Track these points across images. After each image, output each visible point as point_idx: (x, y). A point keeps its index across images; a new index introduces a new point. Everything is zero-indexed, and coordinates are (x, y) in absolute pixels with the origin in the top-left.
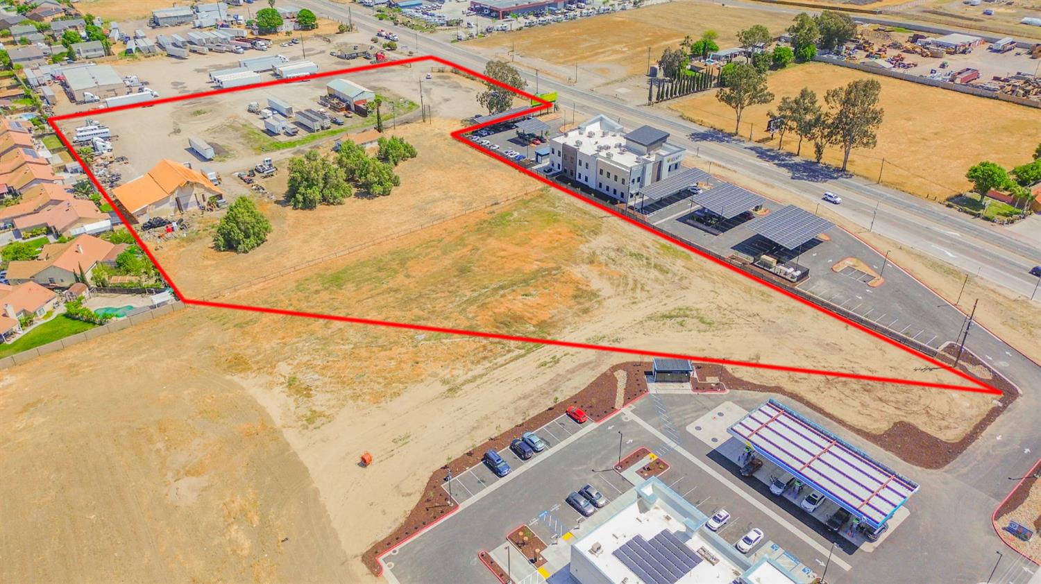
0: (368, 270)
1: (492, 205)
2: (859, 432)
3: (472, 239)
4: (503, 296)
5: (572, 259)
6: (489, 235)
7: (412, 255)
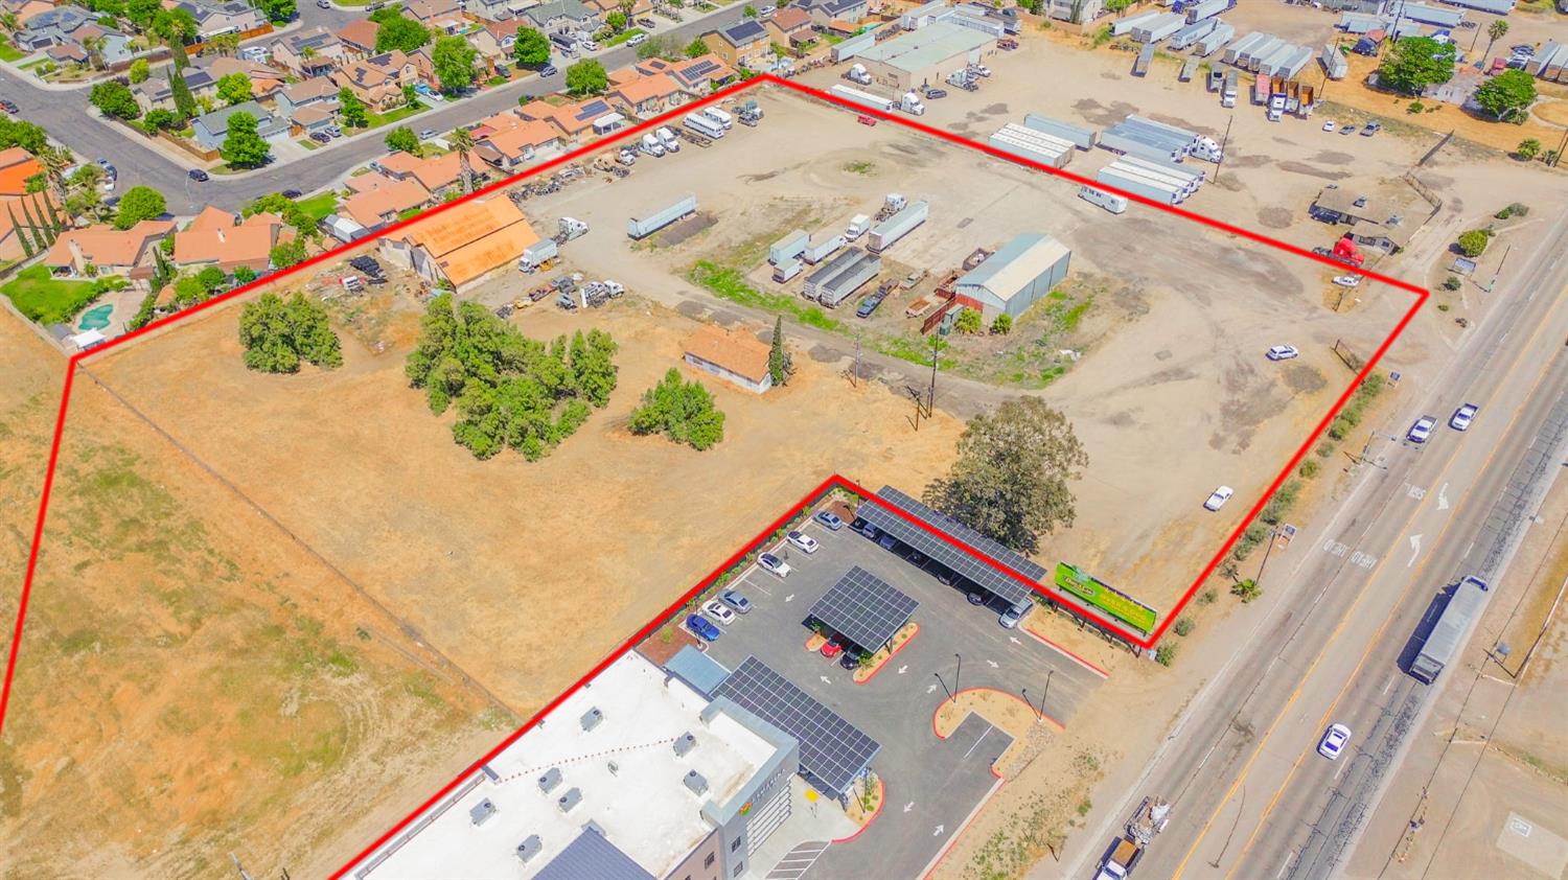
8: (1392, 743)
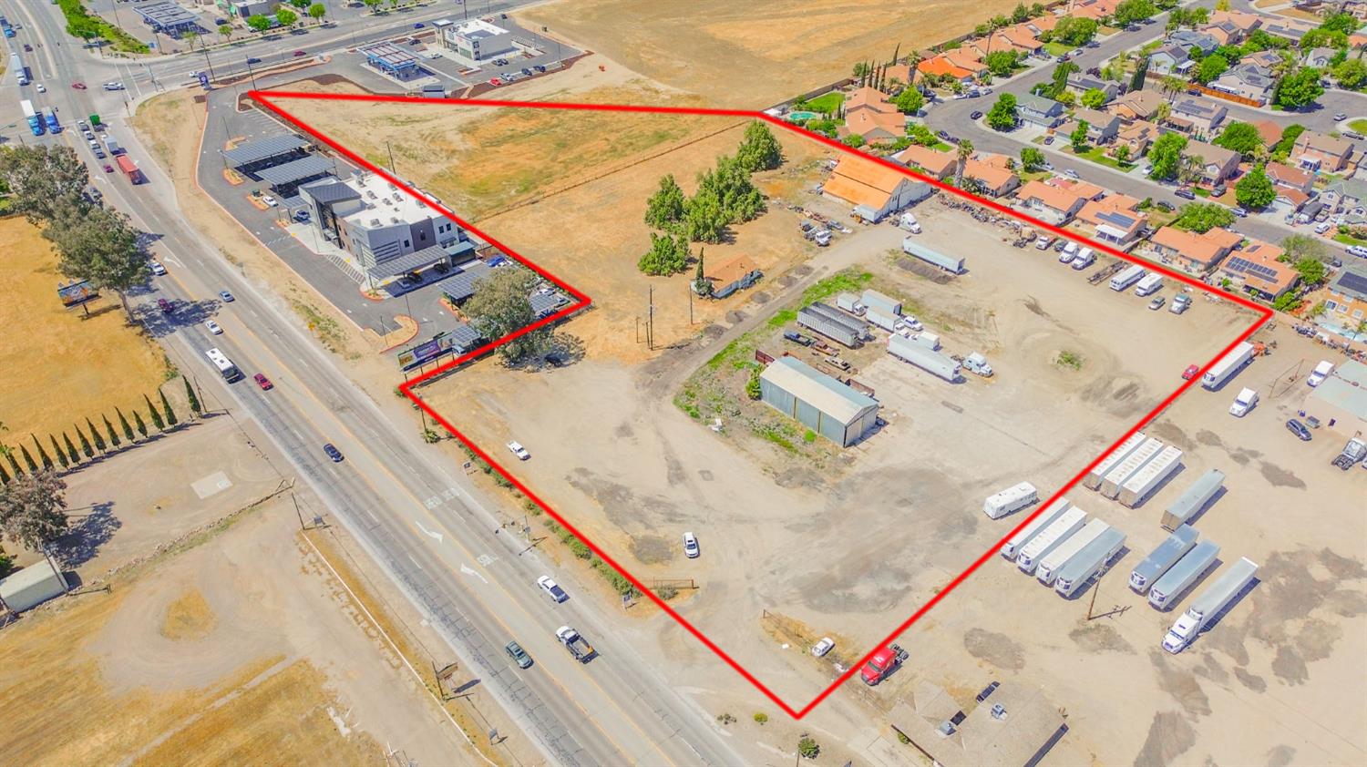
0: (640, 143)
1: (537, 202)
2: (352, 83)
3: (557, 167)
4: (531, 129)
5: (469, 154)
6: (541, 172)
7: (608, 154)
8: (300, 460)
